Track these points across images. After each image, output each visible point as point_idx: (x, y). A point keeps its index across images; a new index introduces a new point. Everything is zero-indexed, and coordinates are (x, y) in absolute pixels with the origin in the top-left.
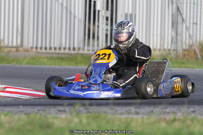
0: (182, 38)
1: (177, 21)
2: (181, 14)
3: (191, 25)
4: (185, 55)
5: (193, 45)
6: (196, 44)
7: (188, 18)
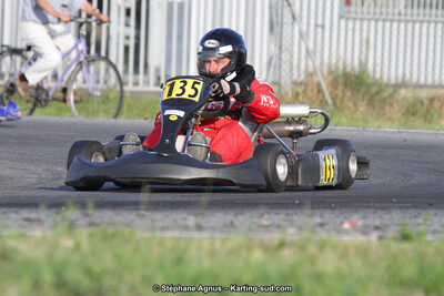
0: (292, 56)
1: (282, 20)
2: (289, 5)
3: (312, 28)
4: (298, 94)
5: (316, 73)
6: (321, 70)
7: (305, 13)
